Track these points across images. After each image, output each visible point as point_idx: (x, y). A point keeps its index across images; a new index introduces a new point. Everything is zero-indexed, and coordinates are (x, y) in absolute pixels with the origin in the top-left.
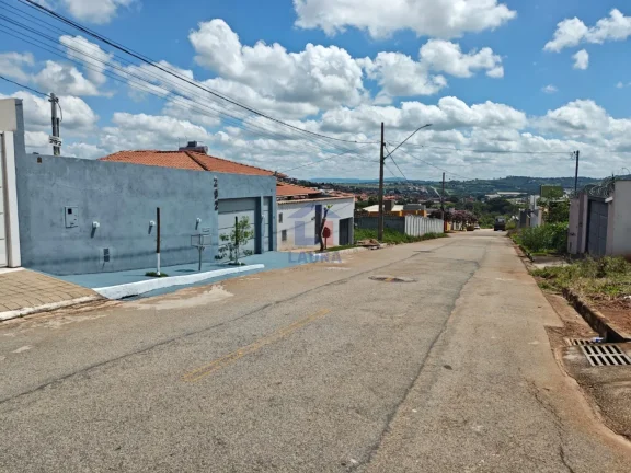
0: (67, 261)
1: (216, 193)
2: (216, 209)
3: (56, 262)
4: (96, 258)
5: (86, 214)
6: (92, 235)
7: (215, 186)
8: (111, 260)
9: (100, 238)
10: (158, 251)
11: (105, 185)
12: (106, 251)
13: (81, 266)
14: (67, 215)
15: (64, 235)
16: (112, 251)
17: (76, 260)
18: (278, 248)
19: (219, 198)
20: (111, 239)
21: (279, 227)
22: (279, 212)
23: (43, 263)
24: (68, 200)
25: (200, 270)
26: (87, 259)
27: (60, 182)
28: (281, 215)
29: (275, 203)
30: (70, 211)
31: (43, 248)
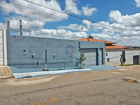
0: (23, 64)
1: (79, 47)
2: (79, 51)
3: (19, 65)
4: (34, 64)
5: (30, 51)
6: (33, 58)
7: (79, 44)
8: (39, 65)
9: (35, 59)
10: (46, 63)
11: (37, 44)
12: (38, 62)
13: (28, 66)
14: (24, 52)
15: (22, 57)
16: (39, 62)
17: (27, 64)
18: (106, 64)
19: (81, 48)
20: (39, 59)
21: (106, 57)
22: (106, 53)
23: (15, 65)
24: (24, 48)
25: (64, 69)
26: (30, 64)
27: (21, 43)
28: (107, 54)
29: (104, 50)
30: (24, 51)
31: (15, 60)
